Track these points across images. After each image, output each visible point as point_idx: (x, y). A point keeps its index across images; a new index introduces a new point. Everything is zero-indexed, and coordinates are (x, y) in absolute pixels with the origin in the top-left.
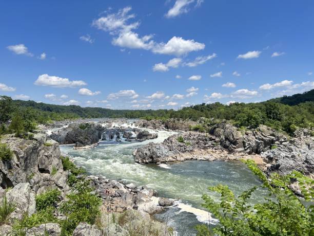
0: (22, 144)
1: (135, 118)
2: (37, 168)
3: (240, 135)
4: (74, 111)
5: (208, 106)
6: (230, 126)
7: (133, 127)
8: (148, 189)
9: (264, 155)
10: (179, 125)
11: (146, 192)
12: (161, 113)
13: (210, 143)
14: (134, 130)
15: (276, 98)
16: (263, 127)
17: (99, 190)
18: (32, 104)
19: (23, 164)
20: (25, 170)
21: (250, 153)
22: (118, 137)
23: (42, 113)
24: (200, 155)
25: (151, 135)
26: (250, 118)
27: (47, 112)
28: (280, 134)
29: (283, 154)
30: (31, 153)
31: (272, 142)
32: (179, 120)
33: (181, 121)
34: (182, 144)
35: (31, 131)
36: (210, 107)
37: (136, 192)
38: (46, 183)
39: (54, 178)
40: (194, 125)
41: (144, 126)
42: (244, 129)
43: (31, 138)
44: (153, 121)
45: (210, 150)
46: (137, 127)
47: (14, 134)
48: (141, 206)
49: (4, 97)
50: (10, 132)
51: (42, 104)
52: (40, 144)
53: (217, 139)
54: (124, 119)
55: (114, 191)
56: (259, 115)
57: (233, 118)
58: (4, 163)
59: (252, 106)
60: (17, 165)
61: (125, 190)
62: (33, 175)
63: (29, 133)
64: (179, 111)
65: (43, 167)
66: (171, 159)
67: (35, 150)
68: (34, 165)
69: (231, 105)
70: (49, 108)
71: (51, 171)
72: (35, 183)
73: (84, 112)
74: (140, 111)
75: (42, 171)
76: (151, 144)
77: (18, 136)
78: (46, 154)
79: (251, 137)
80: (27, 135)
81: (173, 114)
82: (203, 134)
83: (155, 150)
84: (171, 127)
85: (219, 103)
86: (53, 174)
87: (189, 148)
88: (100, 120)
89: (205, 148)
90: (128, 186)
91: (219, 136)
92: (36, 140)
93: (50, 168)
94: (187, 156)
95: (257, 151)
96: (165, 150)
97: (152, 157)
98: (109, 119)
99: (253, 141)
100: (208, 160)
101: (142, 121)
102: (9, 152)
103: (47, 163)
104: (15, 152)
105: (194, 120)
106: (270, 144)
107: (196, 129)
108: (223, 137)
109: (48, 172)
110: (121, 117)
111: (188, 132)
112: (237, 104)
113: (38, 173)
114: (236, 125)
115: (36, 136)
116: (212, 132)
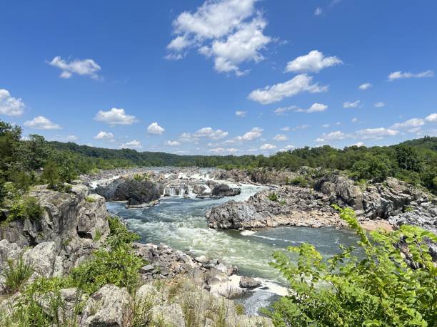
0: (56, 198)
1: (210, 166)
2: (75, 231)
3: (358, 191)
4: (128, 157)
5: (313, 150)
6: (344, 179)
7: (207, 178)
8: (224, 264)
9: (393, 220)
10: (271, 177)
11: (222, 268)
12: (246, 160)
13: (315, 203)
14: (208, 184)
15: (414, 140)
16: (392, 181)
17: (157, 264)
18: (72, 147)
19: (57, 224)
20: (60, 233)
21: (372, 218)
22: (186, 193)
23: (85, 159)
24: (300, 218)
25: (231, 190)
26: (373, 167)
27: (91, 158)
28: (417, 191)
29: (422, 220)
30: (68, 211)
31: (406, 202)
32: (270, 170)
33: (274, 172)
34: (274, 203)
35: (69, 182)
36: (316, 153)
37: (209, 268)
38: (87, 251)
39: (98, 245)
40: (292, 176)
41: (222, 178)
42: (364, 183)
43: (68, 191)
44: (235, 170)
45: (315, 212)
46: (213, 179)
47: (46, 185)
48: (215, 287)
49: (34, 136)
50: (42, 182)
51: (85, 147)
52: (80, 199)
53: (325, 197)
54: (195, 168)
55: (178, 265)
56: (387, 164)
57: (348, 168)
58: (32, 223)
59: (376, 151)
60: (50, 226)
61: (193, 265)
62: (70, 240)
63: (66, 184)
64: (272, 158)
65: (84, 229)
66: (258, 223)
67: (73, 207)
68: (72, 226)
69: (346, 149)
70: (94, 153)
71: (94, 236)
72: (72, 251)
73: (141, 158)
74: (218, 158)
75: (82, 235)
76: (231, 203)
77: (52, 187)
78: (88, 212)
79: (375, 195)
80: (63, 187)
81: (262, 161)
82: (305, 190)
83: (236, 210)
84: (260, 179)
85: (329, 146)
86: (96, 239)
87: (285, 209)
88: (163, 169)
89: (307, 209)
90: (197, 259)
91: (329, 193)
92: (75, 193)
93: (93, 232)
94: (282, 220)
95: (384, 216)
96: (250, 211)
97: (231, 221)
98: (174, 168)
99: (377, 200)
100: (311, 226)
101: (219, 171)
102: (39, 208)
103: (88, 224)
104: (47, 209)
105: (292, 171)
106: (402, 205)
107: (296, 183)
108: (333, 194)
109: (89, 236)
110: (191, 166)
111: (284, 187)
112: (355, 148)
113: (77, 237)
114: (353, 178)
115: (74, 188)
116: (318, 187)
